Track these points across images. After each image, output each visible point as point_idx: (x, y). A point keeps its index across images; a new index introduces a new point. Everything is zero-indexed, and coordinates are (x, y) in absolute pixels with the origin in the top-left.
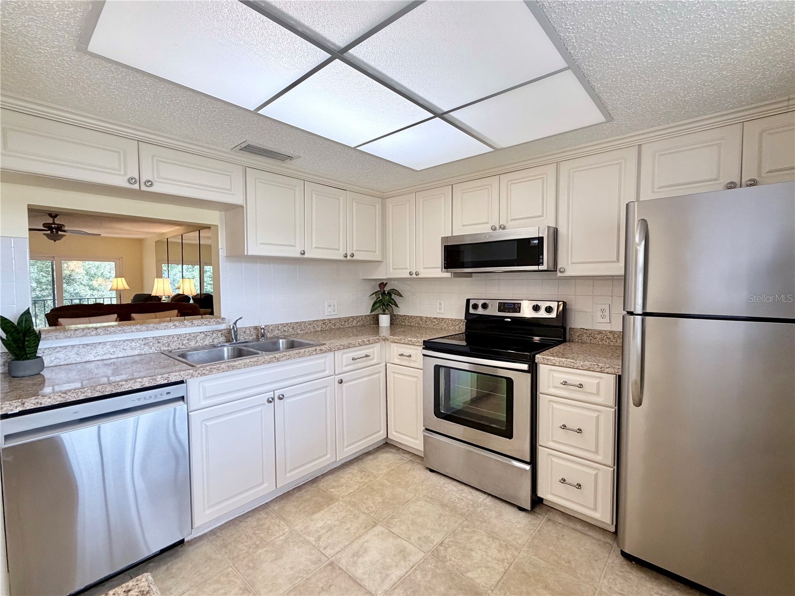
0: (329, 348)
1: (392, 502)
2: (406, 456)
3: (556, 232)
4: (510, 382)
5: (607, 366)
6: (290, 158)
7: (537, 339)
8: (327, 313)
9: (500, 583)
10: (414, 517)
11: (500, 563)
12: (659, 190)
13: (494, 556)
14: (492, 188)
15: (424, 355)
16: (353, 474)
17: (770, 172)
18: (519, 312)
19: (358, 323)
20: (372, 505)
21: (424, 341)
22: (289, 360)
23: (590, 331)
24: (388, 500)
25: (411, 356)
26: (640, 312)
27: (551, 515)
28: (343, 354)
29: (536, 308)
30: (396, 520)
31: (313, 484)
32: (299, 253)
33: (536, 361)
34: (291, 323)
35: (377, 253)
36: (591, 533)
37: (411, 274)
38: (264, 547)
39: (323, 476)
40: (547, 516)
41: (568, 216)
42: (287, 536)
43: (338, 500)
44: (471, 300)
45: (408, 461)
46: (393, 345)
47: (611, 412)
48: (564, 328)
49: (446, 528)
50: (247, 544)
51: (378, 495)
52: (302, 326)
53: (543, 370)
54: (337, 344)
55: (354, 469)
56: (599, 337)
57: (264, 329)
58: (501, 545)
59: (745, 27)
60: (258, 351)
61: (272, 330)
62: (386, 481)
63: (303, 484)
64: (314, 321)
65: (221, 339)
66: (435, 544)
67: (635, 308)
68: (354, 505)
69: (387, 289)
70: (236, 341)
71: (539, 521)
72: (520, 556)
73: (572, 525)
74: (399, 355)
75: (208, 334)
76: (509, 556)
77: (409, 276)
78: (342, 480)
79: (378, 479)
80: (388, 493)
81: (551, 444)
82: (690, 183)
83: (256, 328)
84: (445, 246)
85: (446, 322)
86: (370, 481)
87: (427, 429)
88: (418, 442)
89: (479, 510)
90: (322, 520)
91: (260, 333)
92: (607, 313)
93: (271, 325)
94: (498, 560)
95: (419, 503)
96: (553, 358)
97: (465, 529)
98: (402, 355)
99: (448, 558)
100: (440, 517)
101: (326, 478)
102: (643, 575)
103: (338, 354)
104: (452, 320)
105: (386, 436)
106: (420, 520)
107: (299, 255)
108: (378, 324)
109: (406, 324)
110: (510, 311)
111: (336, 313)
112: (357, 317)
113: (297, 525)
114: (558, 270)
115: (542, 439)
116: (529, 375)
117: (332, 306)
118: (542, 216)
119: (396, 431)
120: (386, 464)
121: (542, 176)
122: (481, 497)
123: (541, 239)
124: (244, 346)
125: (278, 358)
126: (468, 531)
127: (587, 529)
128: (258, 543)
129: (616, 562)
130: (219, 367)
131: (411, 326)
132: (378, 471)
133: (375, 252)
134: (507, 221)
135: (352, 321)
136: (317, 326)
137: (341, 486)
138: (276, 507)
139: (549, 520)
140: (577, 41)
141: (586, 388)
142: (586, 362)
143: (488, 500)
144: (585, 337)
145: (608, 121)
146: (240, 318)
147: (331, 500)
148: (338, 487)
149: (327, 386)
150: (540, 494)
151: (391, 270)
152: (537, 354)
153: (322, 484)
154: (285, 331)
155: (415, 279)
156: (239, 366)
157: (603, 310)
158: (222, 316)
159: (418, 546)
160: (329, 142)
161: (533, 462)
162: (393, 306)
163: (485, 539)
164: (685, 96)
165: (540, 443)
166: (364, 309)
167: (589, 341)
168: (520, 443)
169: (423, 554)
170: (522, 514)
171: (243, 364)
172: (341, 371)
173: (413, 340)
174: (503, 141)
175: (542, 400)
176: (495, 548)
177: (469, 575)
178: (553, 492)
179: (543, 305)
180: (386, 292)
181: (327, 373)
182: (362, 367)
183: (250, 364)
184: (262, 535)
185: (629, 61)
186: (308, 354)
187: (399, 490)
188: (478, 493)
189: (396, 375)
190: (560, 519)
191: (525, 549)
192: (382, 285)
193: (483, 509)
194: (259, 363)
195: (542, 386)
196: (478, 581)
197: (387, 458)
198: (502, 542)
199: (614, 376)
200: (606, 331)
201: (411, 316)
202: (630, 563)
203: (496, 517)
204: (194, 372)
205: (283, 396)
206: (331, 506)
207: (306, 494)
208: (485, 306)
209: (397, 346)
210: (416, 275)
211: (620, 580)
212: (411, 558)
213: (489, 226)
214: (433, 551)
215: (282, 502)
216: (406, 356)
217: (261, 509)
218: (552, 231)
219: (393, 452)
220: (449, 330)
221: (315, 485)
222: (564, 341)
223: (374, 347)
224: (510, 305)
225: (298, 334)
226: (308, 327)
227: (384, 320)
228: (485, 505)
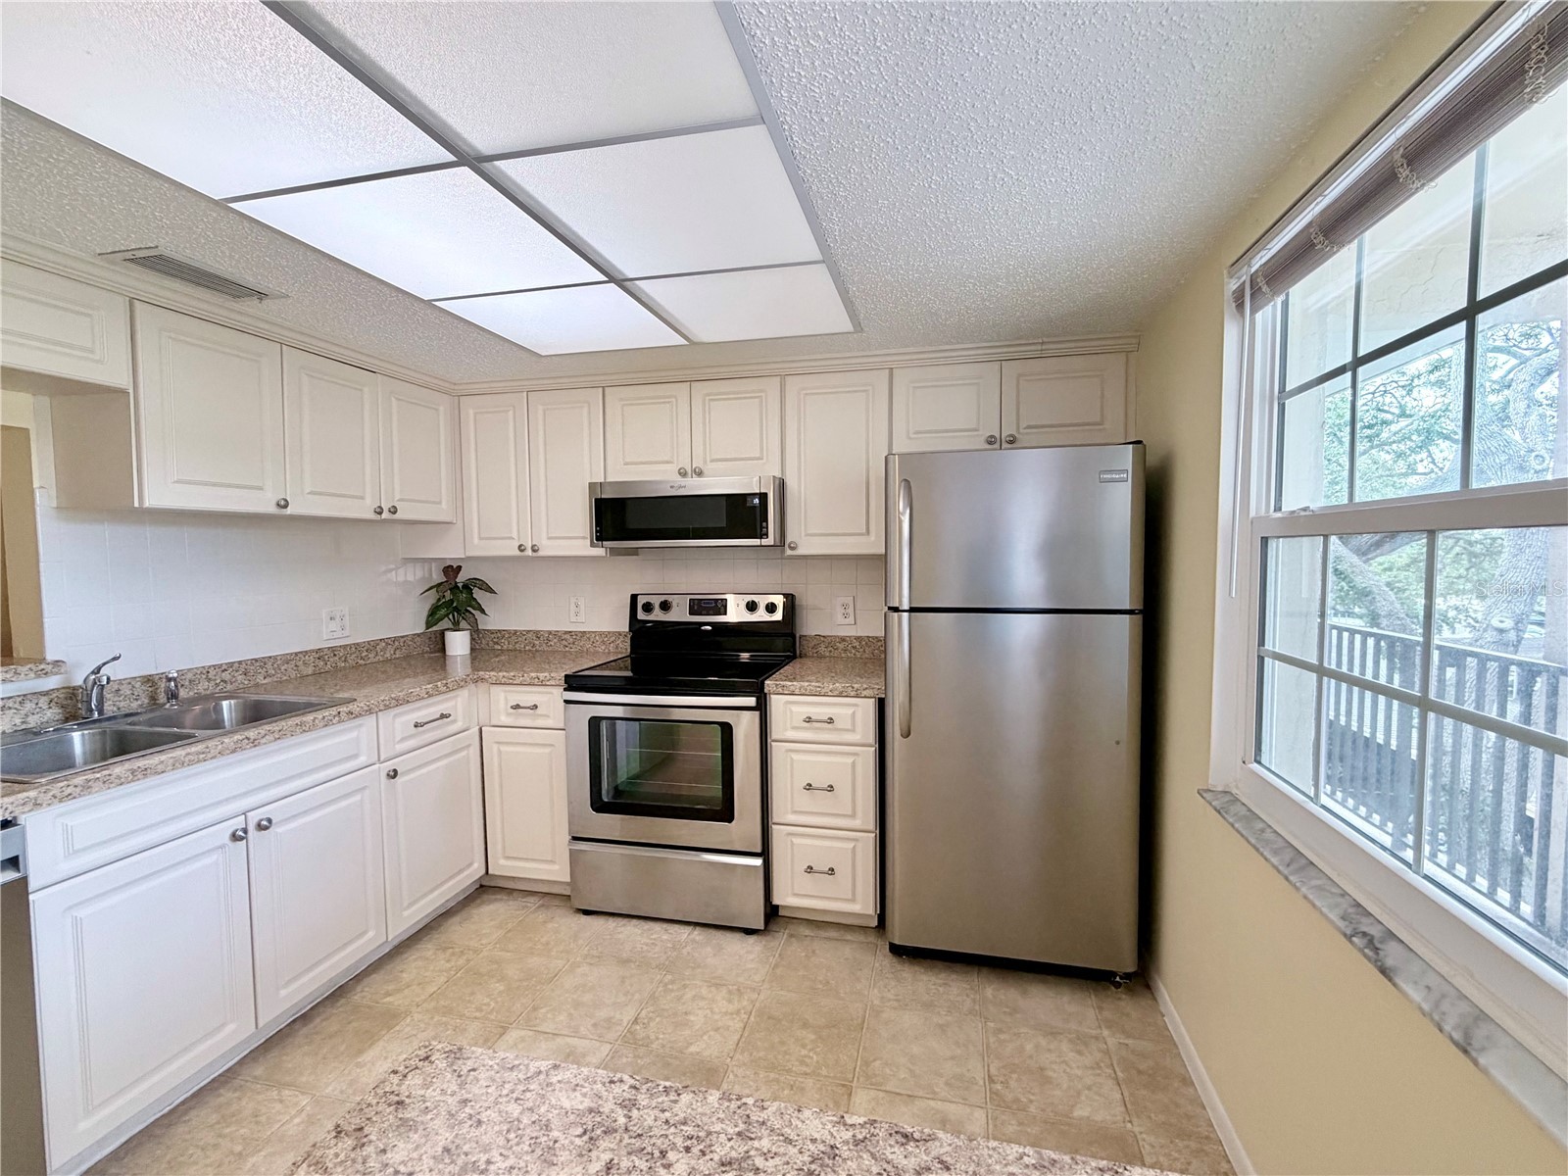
0: (366, 708)
1: (525, 984)
2: (532, 899)
3: (781, 486)
4: (727, 729)
5: (865, 686)
6: (261, 295)
7: (745, 656)
8: (326, 635)
9: (740, 1044)
10: (575, 996)
11: (735, 1016)
12: (915, 436)
13: (724, 1010)
14: (677, 401)
15: (566, 702)
16: (427, 959)
17: (1029, 427)
18: (726, 614)
19: (398, 652)
20: (486, 1000)
21: (566, 676)
22: (279, 741)
23: (829, 639)
24: (517, 983)
25: (537, 707)
26: (906, 607)
27: (792, 928)
28: (395, 716)
29: (752, 607)
30: (543, 1010)
31: (338, 1001)
32: (274, 502)
33: (766, 691)
34: (240, 662)
35: (444, 505)
36: (849, 937)
37: (521, 548)
38: (260, 1151)
39: (358, 978)
40: (787, 931)
41: (799, 462)
42: (310, 1113)
43: (408, 1013)
44: (639, 597)
45: (539, 907)
46: (495, 689)
47: (871, 752)
48: (793, 636)
49: (637, 996)
50: (208, 1161)
51: (494, 980)
52: (269, 665)
53: (777, 703)
54: (382, 698)
55: (427, 948)
56: (841, 646)
57: (175, 679)
58: (730, 992)
59: (1010, 265)
60: (193, 731)
61: (190, 681)
62: (502, 953)
63: (312, 1009)
64: (296, 654)
65: (49, 714)
66: (625, 1025)
67: (900, 601)
68: (448, 1011)
69: (461, 578)
70: (100, 713)
71: (779, 940)
72: (762, 997)
73: (823, 934)
74: (512, 707)
75: (10, 703)
76: (745, 1003)
77: (517, 553)
78: (404, 975)
79: (485, 953)
80: (512, 972)
81: (792, 818)
82: (947, 431)
83: (149, 680)
84: (596, 499)
85: (589, 639)
86: (468, 961)
87: (575, 838)
88: (556, 867)
89: (685, 951)
90: (386, 1058)
91: (162, 691)
92: (850, 610)
93: (189, 670)
94: (732, 1014)
95: (579, 971)
96: (790, 683)
97: (670, 987)
98: (517, 707)
99: (653, 1037)
100: (623, 982)
101: (366, 981)
102: (917, 968)
103: (385, 718)
104: (601, 634)
105: (483, 872)
106: (587, 998)
107: (272, 509)
108: (443, 650)
109: (505, 647)
110: (711, 612)
111: (347, 633)
112: (395, 639)
113: (327, 1085)
114: (786, 546)
115: (778, 813)
116: (758, 713)
117: (338, 619)
118: (761, 459)
119: (508, 858)
120: (492, 923)
121: (759, 394)
122: (684, 932)
123: (763, 497)
124: (130, 724)
125: (255, 740)
126: (675, 988)
127: (842, 932)
128: (238, 1148)
129: (884, 963)
130: (110, 775)
131: (515, 650)
132: (480, 940)
133: (440, 503)
134: (705, 462)
135: (384, 650)
136: (305, 664)
137: (409, 986)
138: (259, 1070)
139: (791, 936)
140: (840, 236)
141: (838, 724)
142: (837, 685)
143: (696, 933)
144: (822, 649)
145: (856, 332)
146: (115, 659)
147: (390, 1019)
148: (399, 991)
149: (364, 788)
150: (776, 901)
151: (476, 541)
152: (766, 679)
153: (361, 996)
154: (225, 682)
155: (529, 559)
156: (160, 768)
157: (845, 606)
158: (50, 656)
159: (596, 1038)
160: (374, 284)
161: (765, 853)
162: (477, 613)
163: (704, 991)
164: (946, 320)
165: (775, 820)
166: (411, 621)
167: (828, 654)
168: (744, 826)
169: (609, 1046)
170: (752, 939)
171: (171, 760)
172: (391, 754)
173: (542, 675)
174: (706, 333)
175: (777, 751)
176: (724, 999)
177: (693, 1049)
178: (796, 892)
179: (762, 601)
180: (460, 585)
181: (362, 760)
182: (433, 739)
183: (187, 759)
184: (242, 1131)
185: (894, 271)
186: (322, 724)
187: (534, 961)
188: (676, 928)
189: (504, 748)
190: (805, 931)
191: (766, 985)
192: (451, 571)
193: (692, 949)
194: (209, 756)
195: (777, 730)
196: (707, 1053)
197: (492, 914)
198: (731, 987)
199: (873, 700)
200: (849, 637)
201: (516, 631)
202: (901, 960)
203: (715, 955)
204: (42, 795)
205: (270, 821)
206: (397, 1028)
207: (330, 1022)
208: (665, 606)
209: (505, 691)
210: (534, 551)
211: (893, 983)
212: (588, 1059)
213: (674, 468)
214: (625, 1036)
215: (269, 1057)
216: (529, 708)
217: (215, 1085)
218: (777, 482)
219: (501, 900)
220: (598, 652)
221: (343, 1001)
222: (794, 657)
223: (456, 696)
224: (708, 603)
225: (257, 685)
226: (283, 668)
227: (458, 643)
228: (693, 941)
